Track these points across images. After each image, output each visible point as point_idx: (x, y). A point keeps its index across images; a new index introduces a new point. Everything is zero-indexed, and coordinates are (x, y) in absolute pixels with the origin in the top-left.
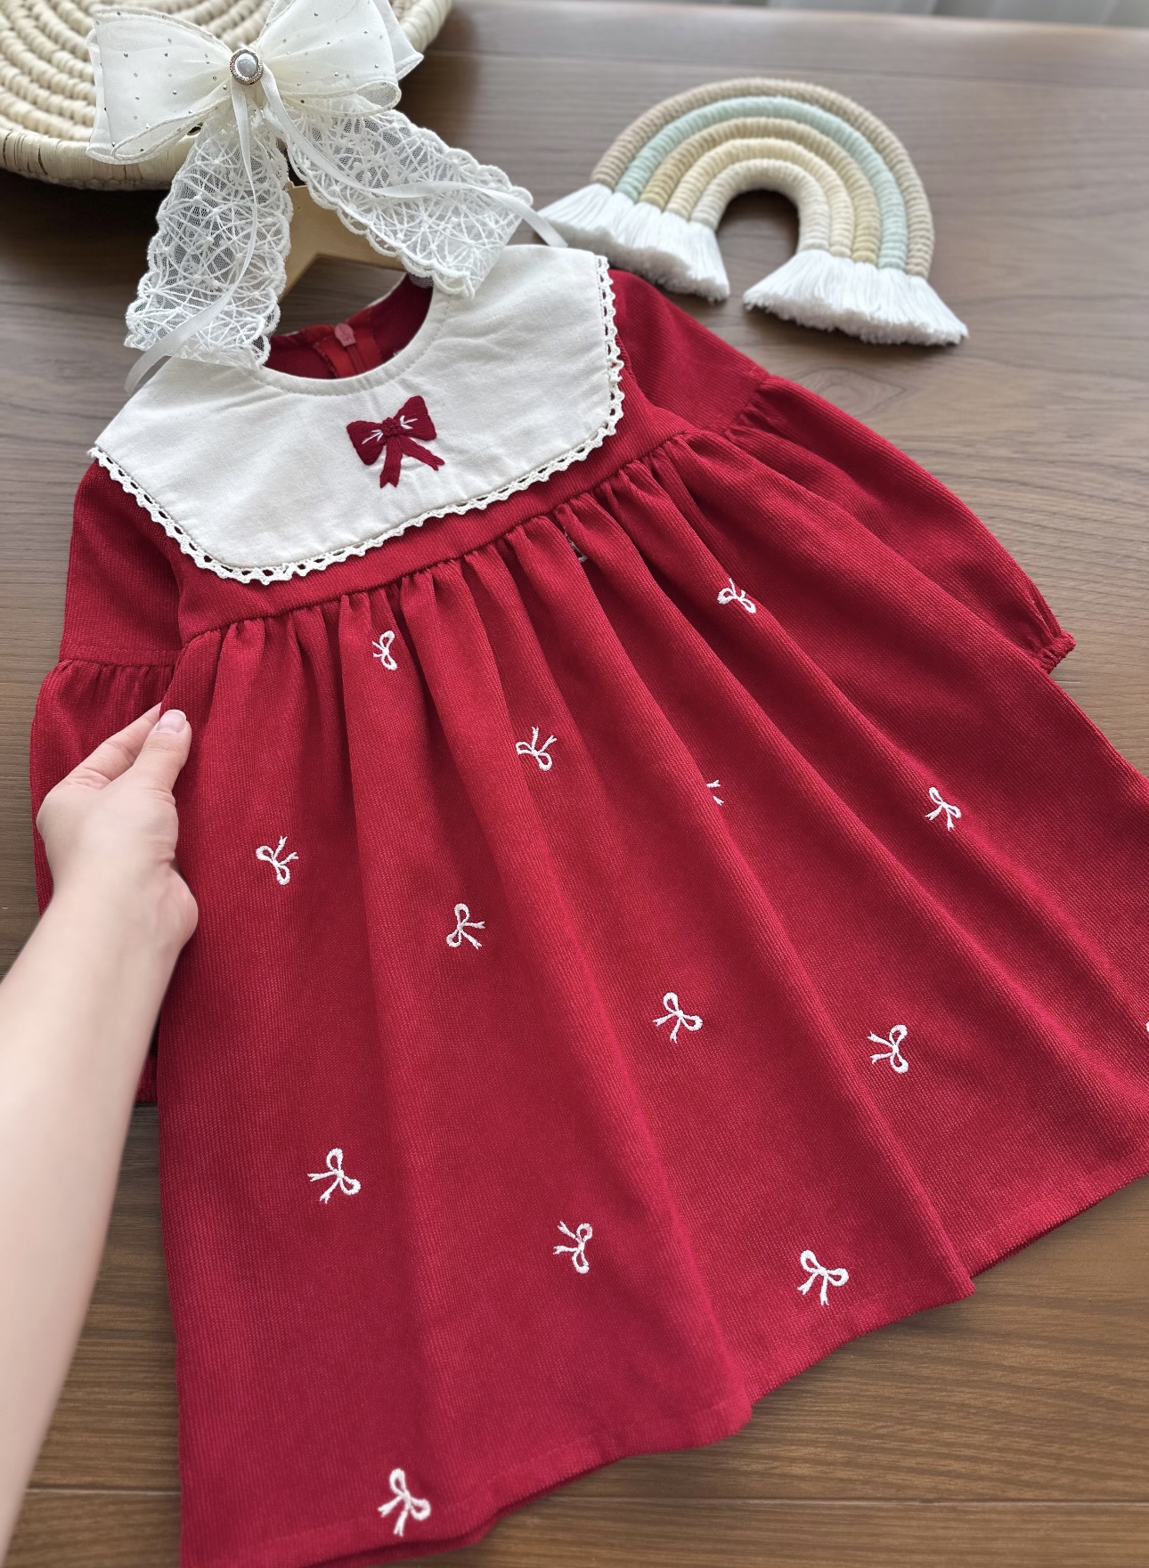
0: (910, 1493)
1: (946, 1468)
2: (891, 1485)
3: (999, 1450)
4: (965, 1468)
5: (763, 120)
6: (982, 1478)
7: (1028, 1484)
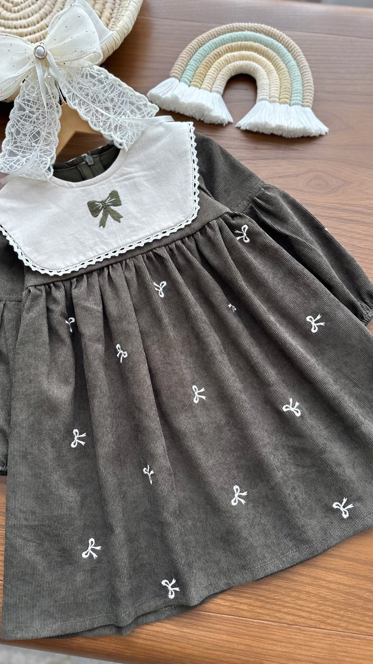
0: (284, 621)
1: (299, 614)
2: (277, 617)
3: (320, 610)
4: (306, 615)
5: (239, 43)
6: (311, 619)
7: (329, 624)
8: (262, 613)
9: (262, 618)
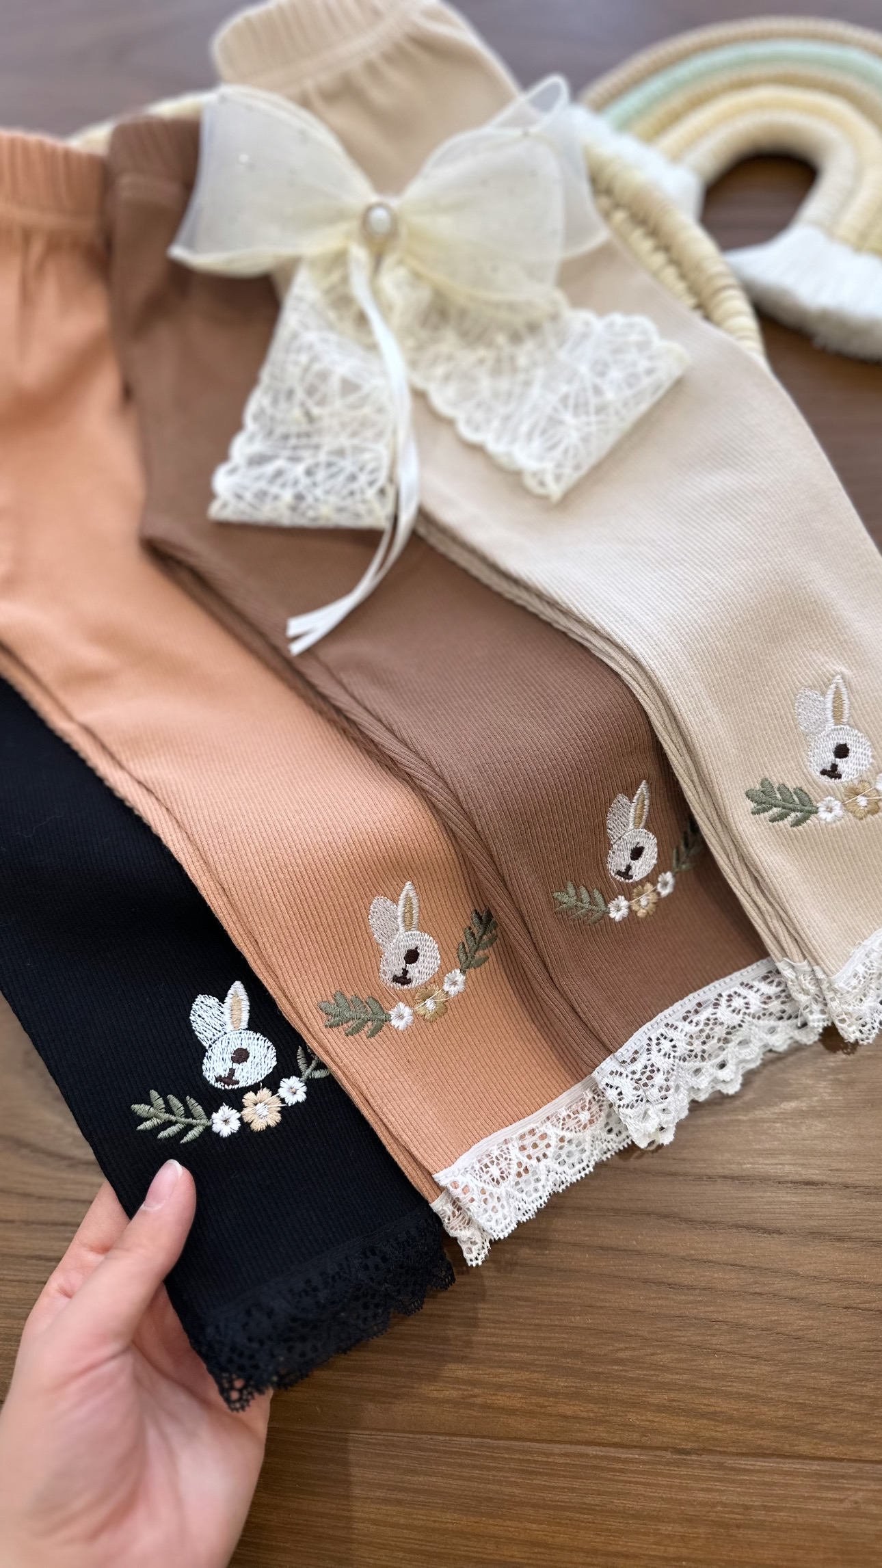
0: (658, 1440)
1: (712, 1409)
2: (632, 1427)
3: (788, 1387)
4: (737, 1410)
6: (760, 1425)
7: (827, 1437)
8: (576, 1418)
9: (579, 1436)
